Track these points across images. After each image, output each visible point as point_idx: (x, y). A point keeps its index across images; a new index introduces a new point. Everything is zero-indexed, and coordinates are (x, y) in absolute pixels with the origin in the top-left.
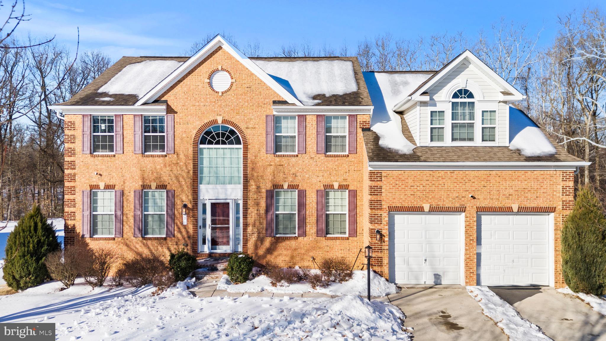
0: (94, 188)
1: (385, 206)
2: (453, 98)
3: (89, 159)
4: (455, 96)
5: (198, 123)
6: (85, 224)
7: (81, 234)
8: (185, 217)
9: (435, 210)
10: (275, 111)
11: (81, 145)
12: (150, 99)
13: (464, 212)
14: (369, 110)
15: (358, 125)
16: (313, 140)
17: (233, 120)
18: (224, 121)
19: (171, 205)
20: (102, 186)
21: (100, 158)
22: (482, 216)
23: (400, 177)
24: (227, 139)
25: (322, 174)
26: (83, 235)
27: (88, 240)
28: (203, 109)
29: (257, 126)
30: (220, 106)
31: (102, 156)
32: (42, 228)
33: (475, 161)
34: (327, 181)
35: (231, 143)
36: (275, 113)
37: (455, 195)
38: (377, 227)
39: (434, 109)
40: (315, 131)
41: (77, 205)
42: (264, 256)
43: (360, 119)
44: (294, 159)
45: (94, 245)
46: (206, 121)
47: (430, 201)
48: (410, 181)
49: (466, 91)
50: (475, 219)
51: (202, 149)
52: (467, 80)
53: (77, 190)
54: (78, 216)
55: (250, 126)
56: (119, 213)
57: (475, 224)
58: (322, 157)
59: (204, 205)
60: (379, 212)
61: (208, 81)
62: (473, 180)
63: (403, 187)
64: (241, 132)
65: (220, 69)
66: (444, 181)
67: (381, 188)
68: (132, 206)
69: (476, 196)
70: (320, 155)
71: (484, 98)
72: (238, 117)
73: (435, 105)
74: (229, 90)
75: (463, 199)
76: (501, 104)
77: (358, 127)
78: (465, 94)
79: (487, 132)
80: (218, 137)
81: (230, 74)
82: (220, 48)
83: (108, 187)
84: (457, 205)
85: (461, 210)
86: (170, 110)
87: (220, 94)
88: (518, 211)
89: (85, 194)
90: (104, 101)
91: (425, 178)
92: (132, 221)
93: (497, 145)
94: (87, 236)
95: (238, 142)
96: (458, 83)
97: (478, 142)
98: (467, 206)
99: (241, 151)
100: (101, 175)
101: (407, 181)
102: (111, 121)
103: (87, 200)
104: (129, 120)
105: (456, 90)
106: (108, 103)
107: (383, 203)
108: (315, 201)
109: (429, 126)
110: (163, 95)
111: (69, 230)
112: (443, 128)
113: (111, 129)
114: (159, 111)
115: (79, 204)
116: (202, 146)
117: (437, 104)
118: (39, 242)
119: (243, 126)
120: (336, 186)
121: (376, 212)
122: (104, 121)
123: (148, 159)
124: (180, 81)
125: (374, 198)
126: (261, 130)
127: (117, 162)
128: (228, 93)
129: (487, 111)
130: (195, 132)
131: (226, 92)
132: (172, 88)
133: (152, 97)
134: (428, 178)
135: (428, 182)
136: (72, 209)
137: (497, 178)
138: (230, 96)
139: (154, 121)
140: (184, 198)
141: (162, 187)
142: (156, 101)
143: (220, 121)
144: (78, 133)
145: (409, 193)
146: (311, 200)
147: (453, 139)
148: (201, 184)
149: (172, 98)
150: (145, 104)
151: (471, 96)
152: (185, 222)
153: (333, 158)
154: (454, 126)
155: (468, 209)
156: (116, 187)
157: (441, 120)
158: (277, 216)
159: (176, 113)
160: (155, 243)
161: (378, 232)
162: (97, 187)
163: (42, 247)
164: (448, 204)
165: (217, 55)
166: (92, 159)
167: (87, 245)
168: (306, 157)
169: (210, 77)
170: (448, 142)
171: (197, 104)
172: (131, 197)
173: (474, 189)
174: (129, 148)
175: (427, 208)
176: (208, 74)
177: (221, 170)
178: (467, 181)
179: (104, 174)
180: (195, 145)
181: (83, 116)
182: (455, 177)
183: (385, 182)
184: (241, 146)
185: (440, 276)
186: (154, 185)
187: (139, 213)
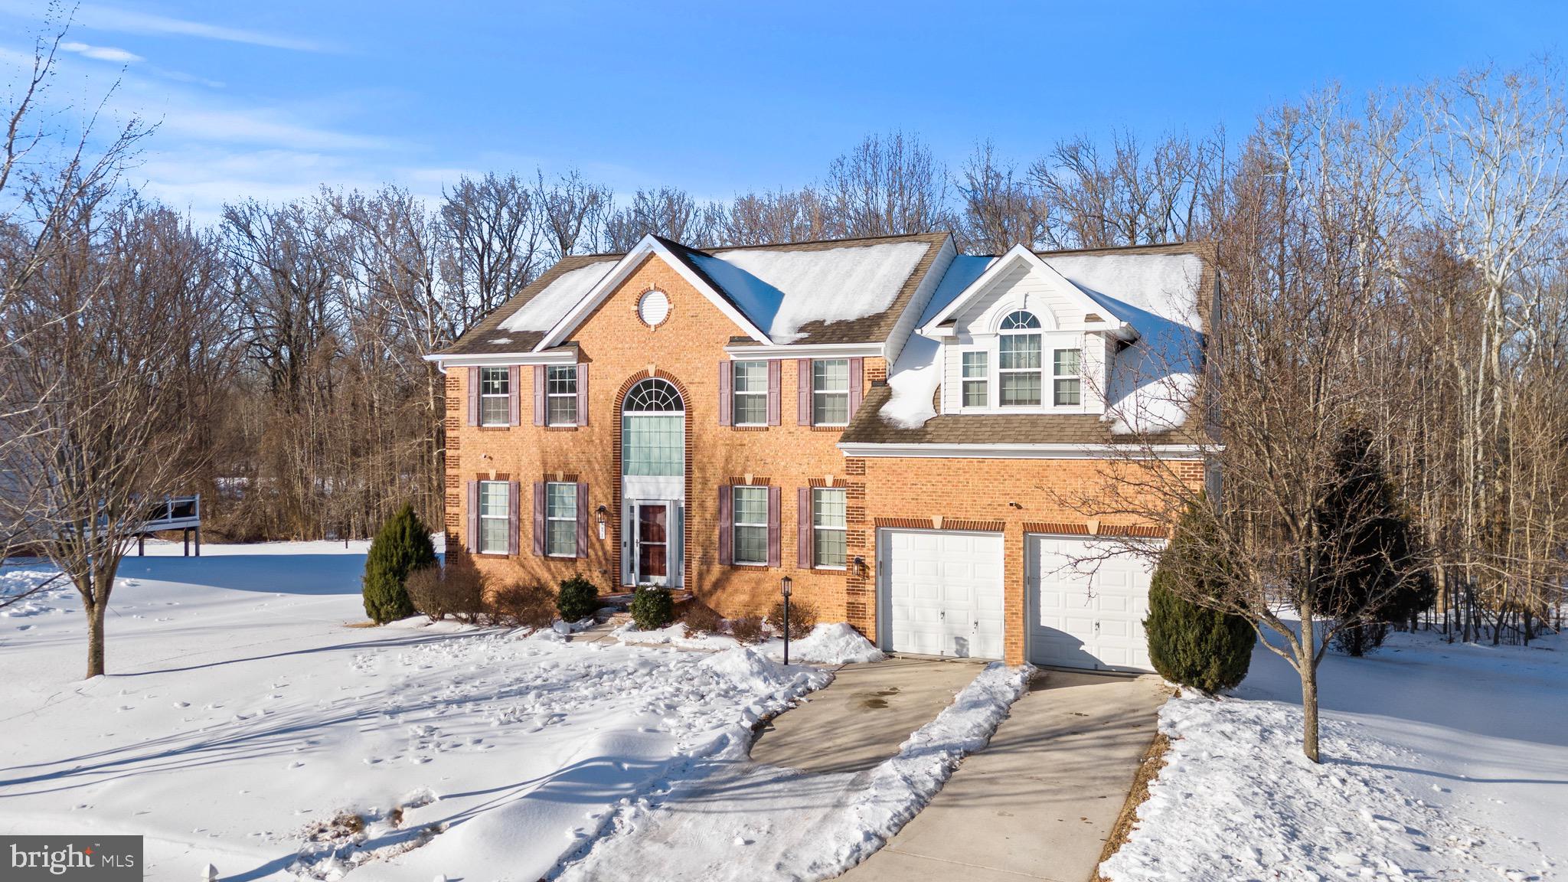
0: (482, 477)
1: (870, 518)
2: (1002, 328)
3: (478, 435)
4: (1007, 324)
5: (621, 376)
6: (471, 532)
7: (466, 546)
8: (602, 527)
9: (951, 526)
10: (733, 354)
11: (466, 412)
12: (554, 340)
13: (1003, 530)
14: (879, 350)
15: (866, 375)
16: (792, 403)
17: (670, 371)
18: (659, 373)
19: (583, 507)
20: (492, 474)
21: (490, 433)
22: (1042, 541)
23: (894, 467)
24: (663, 401)
25: (806, 460)
26: (468, 549)
27: (475, 557)
28: (629, 353)
29: (706, 380)
30: (652, 348)
31: (493, 429)
32: (411, 535)
33: (1016, 441)
34: (815, 474)
35: (669, 408)
36: (733, 358)
37: (987, 501)
38: (857, 552)
39: (968, 348)
40: (795, 387)
41: (461, 504)
42: (711, 593)
43: (869, 365)
44: (763, 435)
45: (481, 565)
46: (632, 373)
47: (943, 510)
48: (911, 477)
49: (1026, 315)
50: (1021, 545)
51: (628, 419)
52: (1026, 296)
53: (462, 481)
54: (463, 521)
55: (696, 380)
56: (514, 518)
57: (1022, 553)
58: (807, 431)
59: (632, 508)
60: (860, 527)
61: (636, 308)
62: (1018, 477)
63: (899, 485)
64: (684, 391)
65: (652, 288)
66: (967, 476)
67: (863, 486)
68: (531, 508)
69: (1022, 505)
70: (804, 429)
71: (1058, 327)
72: (678, 365)
73: (970, 341)
74: (665, 321)
75: (1000, 509)
76: (1091, 336)
77: (866, 378)
78: (1023, 321)
79: (1065, 389)
80: (651, 399)
81: (667, 295)
82: (653, 254)
83: (500, 477)
84: (990, 519)
85: (997, 527)
86: (583, 357)
87: (653, 329)
88: (1098, 533)
89: (472, 487)
90: (496, 345)
91: (935, 471)
92: (531, 530)
93: (1082, 412)
94: (473, 551)
95: (679, 407)
96: (1010, 302)
97: (1047, 407)
98: (1007, 520)
99: (683, 421)
100: (491, 458)
101: (906, 475)
102: (505, 376)
103: (473, 496)
104: (527, 374)
105: (1008, 314)
106: (501, 349)
107: (867, 512)
108: (796, 506)
109: (961, 379)
110: (573, 334)
111: (452, 541)
112: (986, 382)
113: (505, 388)
114: (565, 359)
115: (463, 503)
116: (627, 413)
117: (975, 341)
118: (405, 555)
119: (683, 379)
120: (829, 482)
121: (856, 527)
122: (495, 376)
123: (552, 434)
124: (596, 310)
125: (853, 503)
126: (711, 384)
127: (512, 438)
128: (664, 327)
129: (1065, 351)
130: (617, 390)
131: (661, 325)
132: (586, 321)
133: (557, 337)
134: (939, 472)
135: (940, 478)
136: (455, 510)
137: (1061, 473)
138: (666, 332)
139: (562, 374)
140: (600, 496)
141: (571, 478)
142: (564, 344)
143: (652, 373)
144: (462, 395)
145: (909, 495)
146: (791, 503)
147: (1003, 401)
148: (626, 474)
149: (586, 337)
150: (548, 348)
151: (1035, 323)
152: (602, 536)
153: (824, 433)
154: (1004, 379)
155: (1008, 526)
156: (511, 477)
157: (982, 368)
158: (738, 529)
159: (591, 360)
160: (560, 565)
161: (859, 561)
162: (486, 476)
163: (409, 562)
164: (974, 518)
165: (648, 266)
166: (480, 434)
167: (473, 564)
168: (783, 430)
169: (639, 302)
170: (993, 407)
171: (620, 346)
172: (529, 492)
173: (1019, 491)
174: (527, 418)
175: (937, 522)
176: (636, 296)
177: (656, 452)
178: (1006, 477)
179: (495, 457)
180: (618, 411)
181: (469, 369)
182: (986, 469)
183: (870, 477)
184: (682, 413)
185: (965, 640)
186: (560, 474)
187: (540, 518)
